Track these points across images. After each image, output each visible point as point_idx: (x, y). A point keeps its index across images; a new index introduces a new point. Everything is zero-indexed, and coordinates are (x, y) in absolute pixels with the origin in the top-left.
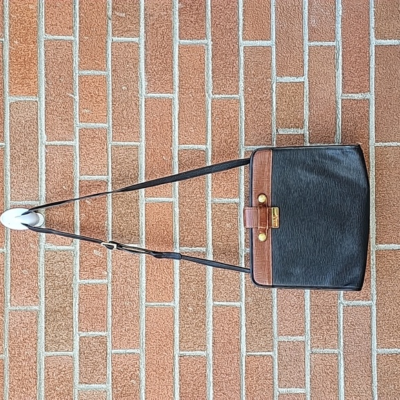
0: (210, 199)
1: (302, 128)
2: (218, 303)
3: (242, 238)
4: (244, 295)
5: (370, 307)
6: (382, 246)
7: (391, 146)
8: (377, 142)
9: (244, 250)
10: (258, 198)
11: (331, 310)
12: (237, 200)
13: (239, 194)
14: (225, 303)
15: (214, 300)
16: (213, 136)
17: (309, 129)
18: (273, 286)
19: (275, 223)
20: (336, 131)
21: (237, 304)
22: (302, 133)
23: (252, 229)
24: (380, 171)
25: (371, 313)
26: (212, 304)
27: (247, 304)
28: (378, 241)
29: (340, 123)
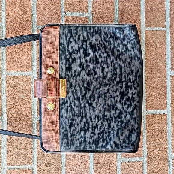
0: (4, 71)
1: (87, 12)
2: (11, 167)
3: (35, 107)
4: (36, 158)
5: (142, 162)
6: (151, 112)
7: (157, 30)
8: (146, 26)
9: (36, 118)
10: (47, 70)
11: (111, 166)
12: (30, 73)
13: (32, 68)
14: (19, 167)
15: (8, 164)
16: (7, 14)
17: (93, 14)
18: (60, 152)
19: (63, 93)
20: (114, 16)
21: (30, 166)
22: (87, 16)
23: (41, 99)
24: (149, 51)
25: (143, 167)
26: (6, 168)
27: (39, 166)
28: (148, 108)
29: (118, 10)
